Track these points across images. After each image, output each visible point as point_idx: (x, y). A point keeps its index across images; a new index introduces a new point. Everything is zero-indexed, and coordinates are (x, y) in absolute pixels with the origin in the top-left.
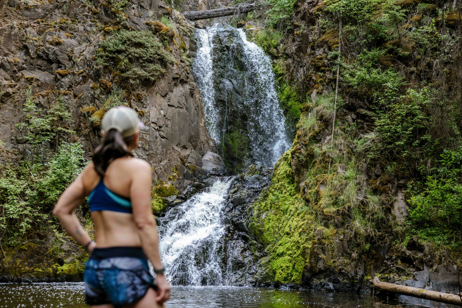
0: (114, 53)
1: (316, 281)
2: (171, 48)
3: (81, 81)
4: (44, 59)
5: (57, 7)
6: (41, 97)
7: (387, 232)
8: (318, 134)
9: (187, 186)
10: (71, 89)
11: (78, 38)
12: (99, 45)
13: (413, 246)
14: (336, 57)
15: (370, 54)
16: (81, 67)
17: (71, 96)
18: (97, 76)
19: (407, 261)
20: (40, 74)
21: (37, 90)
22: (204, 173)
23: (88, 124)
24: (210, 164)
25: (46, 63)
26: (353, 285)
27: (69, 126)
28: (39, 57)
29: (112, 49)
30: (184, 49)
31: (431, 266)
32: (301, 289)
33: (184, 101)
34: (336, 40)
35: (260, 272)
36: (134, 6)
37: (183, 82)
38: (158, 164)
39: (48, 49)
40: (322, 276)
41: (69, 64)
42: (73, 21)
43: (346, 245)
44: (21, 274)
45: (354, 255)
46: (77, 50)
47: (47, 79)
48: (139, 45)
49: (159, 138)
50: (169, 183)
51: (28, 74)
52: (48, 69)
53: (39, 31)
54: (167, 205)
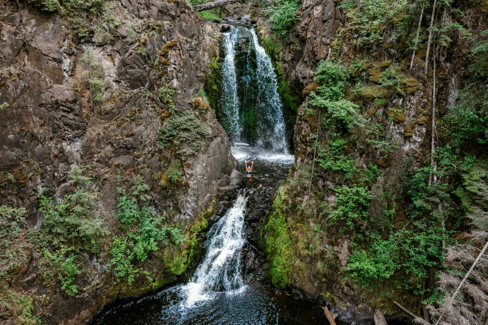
2: (206, 116)
3: (151, 157)
4: (124, 148)
5: (126, 103)
6: (127, 176)
8: (299, 192)
10: (145, 164)
11: (144, 124)
12: (159, 129)
16: (149, 148)
17: (146, 168)
20: (123, 159)
21: (124, 172)
24: (235, 180)
25: (126, 150)
28: (121, 148)
29: (167, 134)
30: (215, 56)
33: (217, 149)
35: (263, 274)
36: (179, 92)
37: (215, 137)
38: (203, 198)
39: (125, 141)
40: (297, 290)
41: (141, 147)
42: (139, 111)
43: (312, 277)
46: (145, 136)
48: (186, 130)
50: (211, 208)
51: (116, 162)
52: (128, 153)
53: (118, 126)
54: (211, 223)
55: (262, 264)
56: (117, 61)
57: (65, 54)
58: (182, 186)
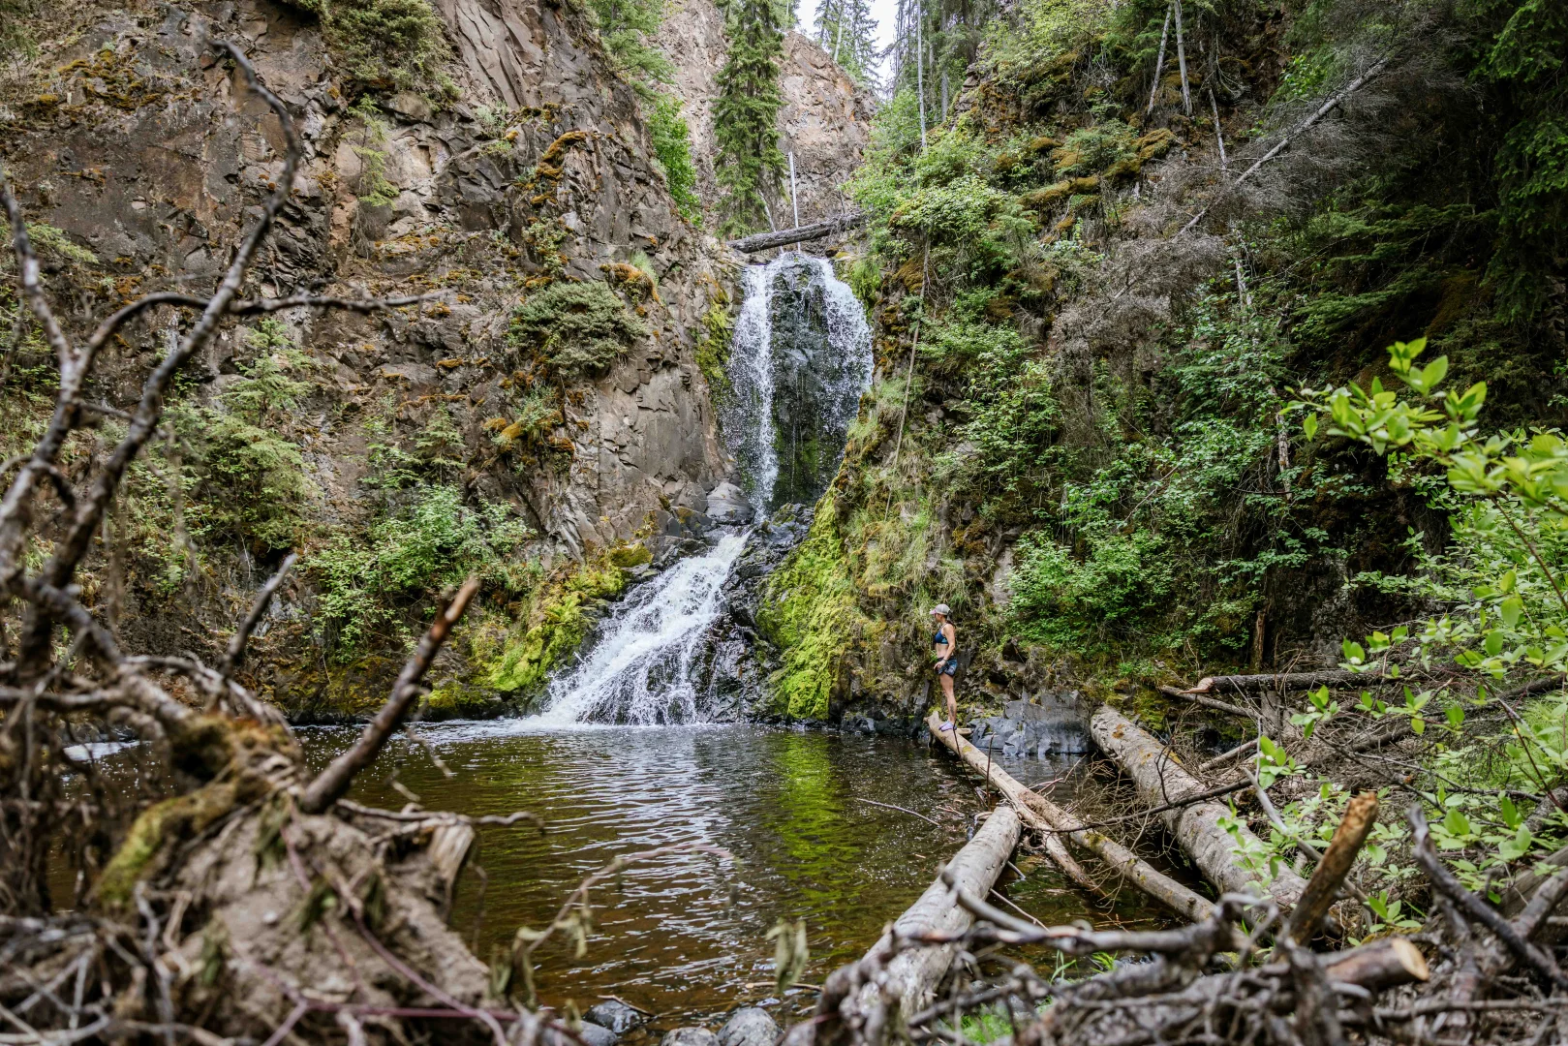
0: (536, 324)
1: (848, 716)
2: (645, 308)
3: (483, 376)
4: (418, 344)
5: (446, 252)
6: (411, 409)
7: (971, 627)
8: (876, 447)
9: (669, 547)
10: (465, 391)
11: (481, 302)
12: (514, 313)
13: (1011, 653)
14: (913, 307)
15: (972, 297)
16: (482, 353)
17: (466, 403)
18: (510, 366)
19: (1000, 679)
20: (411, 369)
21: (405, 397)
22: (707, 521)
23: (494, 450)
24: (722, 504)
25: (422, 350)
26: (906, 723)
28: (410, 340)
29: (532, 317)
30: (724, 303)
31: (1034, 692)
32: (825, 729)
33: (671, 398)
34: (919, 275)
35: (766, 696)
36: (579, 239)
37: (669, 366)
38: (616, 511)
39: (423, 325)
40: (858, 707)
41: (461, 349)
42: (473, 274)
43: (899, 651)
44: (357, 710)
45: (911, 670)
46: (476, 325)
47: (423, 376)
48: (580, 308)
49: (620, 466)
50: (637, 542)
51: (390, 371)
52: (425, 359)
54: (631, 581)
55: (765, 673)
56: (441, 161)
57: (316, 105)
58: (553, 449)
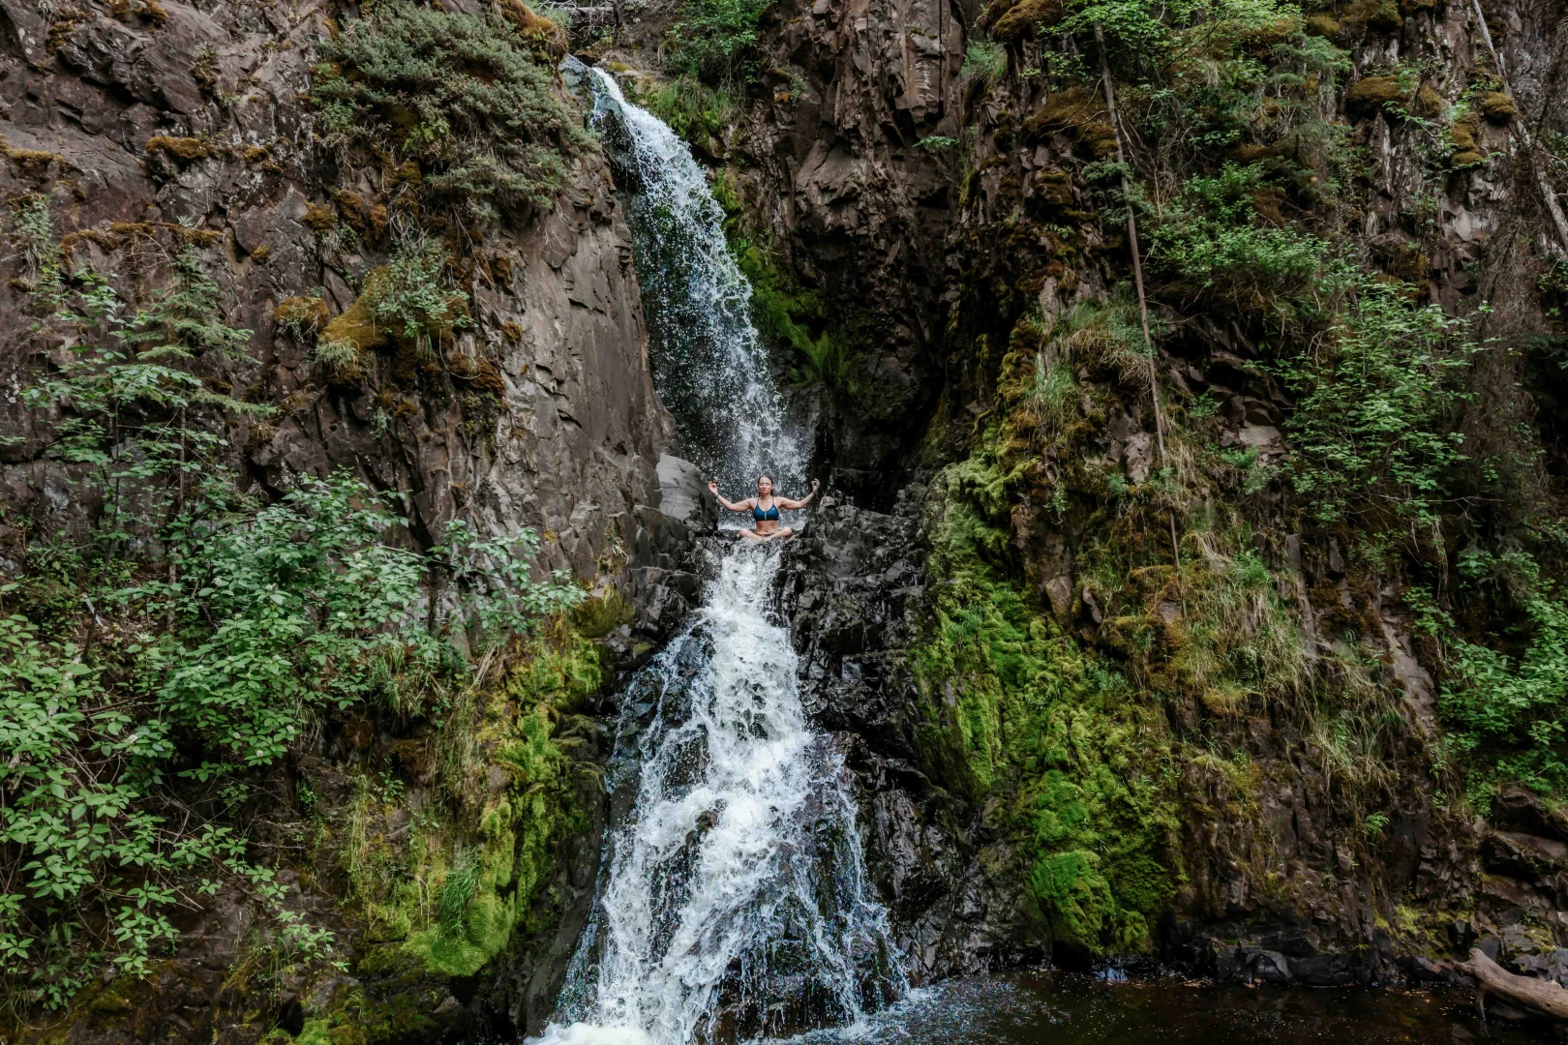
0: (391, 87)
1: (1219, 947)
3: (260, 191)
4: (89, 81)
6: (95, 251)
9: (654, 589)
10: (218, 221)
12: (320, 50)
16: (253, 134)
17: (227, 252)
18: (322, 175)
20: (77, 145)
21: (75, 219)
25: (100, 100)
27: (227, 379)
28: (68, 67)
29: (378, 69)
33: (606, 289)
35: (995, 908)
37: (600, 221)
38: (564, 519)
39: (108, 36)
40: (1237, 929)
41: (203, 116)
46: (231, 58)
47: (113, 169)
48: (479, 69)
49: (557, 423)
50: (606, 583)
51: (20, 142)
52: (110, 126)
55: (967, 854)
58: (461, 383)
